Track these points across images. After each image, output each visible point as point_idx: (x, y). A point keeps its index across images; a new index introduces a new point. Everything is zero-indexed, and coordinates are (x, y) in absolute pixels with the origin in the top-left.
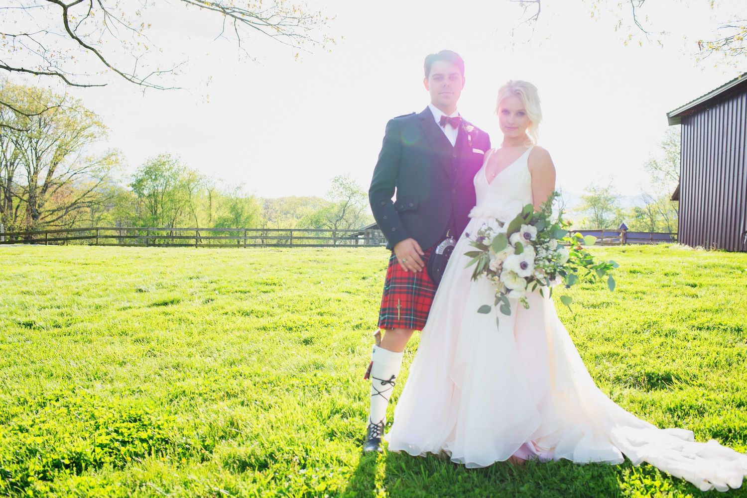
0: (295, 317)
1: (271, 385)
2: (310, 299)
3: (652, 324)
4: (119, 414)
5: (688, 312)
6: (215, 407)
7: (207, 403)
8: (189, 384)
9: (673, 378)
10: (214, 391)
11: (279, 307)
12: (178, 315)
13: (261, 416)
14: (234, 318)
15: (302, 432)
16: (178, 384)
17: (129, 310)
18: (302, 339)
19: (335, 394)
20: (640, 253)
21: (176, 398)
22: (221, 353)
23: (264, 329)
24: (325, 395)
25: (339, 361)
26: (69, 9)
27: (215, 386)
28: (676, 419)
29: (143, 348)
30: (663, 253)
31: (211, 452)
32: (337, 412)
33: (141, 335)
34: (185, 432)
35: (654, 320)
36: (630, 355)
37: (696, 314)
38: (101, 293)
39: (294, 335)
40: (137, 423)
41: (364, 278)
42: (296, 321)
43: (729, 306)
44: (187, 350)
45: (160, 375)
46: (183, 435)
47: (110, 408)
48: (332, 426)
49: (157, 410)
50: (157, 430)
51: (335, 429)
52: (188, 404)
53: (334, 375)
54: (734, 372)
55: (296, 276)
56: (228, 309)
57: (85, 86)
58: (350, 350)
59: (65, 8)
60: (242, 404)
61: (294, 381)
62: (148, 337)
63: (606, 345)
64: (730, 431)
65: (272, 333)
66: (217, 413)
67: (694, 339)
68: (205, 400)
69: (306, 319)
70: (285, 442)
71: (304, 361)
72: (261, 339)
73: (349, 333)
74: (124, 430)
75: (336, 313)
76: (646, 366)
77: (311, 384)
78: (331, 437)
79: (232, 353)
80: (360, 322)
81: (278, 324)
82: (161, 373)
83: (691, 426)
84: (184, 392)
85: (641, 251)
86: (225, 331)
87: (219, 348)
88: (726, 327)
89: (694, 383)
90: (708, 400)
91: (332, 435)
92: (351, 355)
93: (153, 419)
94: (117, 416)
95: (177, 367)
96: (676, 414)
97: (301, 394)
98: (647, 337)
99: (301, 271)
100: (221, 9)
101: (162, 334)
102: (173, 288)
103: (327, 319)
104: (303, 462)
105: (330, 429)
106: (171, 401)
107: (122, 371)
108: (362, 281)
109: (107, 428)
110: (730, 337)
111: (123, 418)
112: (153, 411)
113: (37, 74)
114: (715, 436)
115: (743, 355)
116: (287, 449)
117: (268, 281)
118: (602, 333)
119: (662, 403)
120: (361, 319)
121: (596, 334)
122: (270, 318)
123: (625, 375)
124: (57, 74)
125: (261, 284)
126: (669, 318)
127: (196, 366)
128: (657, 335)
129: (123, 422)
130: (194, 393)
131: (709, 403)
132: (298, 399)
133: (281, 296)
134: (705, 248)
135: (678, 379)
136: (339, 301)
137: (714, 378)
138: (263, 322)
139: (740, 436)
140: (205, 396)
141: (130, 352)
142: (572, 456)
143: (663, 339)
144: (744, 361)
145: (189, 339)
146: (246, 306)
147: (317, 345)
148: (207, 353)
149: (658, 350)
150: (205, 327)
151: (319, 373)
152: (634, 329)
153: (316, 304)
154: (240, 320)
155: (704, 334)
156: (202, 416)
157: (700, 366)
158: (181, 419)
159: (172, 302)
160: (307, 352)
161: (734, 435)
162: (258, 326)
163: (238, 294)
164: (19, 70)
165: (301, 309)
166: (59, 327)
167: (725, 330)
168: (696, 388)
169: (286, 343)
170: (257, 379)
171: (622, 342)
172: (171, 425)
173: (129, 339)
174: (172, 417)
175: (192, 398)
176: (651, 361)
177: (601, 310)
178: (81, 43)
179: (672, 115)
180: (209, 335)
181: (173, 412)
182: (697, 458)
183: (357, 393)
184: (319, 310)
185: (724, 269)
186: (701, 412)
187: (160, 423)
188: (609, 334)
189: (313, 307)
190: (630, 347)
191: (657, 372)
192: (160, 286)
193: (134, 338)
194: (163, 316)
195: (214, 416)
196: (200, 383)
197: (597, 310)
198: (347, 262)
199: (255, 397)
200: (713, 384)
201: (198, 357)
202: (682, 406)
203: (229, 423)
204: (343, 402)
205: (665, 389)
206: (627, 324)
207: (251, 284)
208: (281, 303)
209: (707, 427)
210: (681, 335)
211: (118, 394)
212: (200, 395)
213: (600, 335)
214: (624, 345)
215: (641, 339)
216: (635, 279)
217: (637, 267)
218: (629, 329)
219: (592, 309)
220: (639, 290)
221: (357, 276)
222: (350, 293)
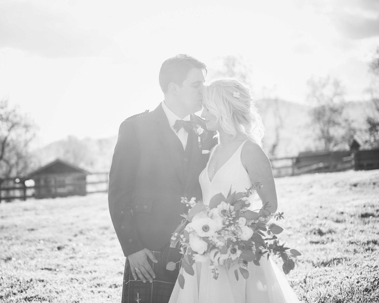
2: (9, 282)
20: (372, 186)
41: (59, 248)
75: (45, 296)
85: (374, 184)
108: (58, 252)
118: (333, 296)
121: (328, 297)
136: (43, 281)
152: (365, 287)
177: (332, 268)
184: (24, 295)
188: (340, 296)
197: (327, 268)
198: (31, 227)
206: (358, 282)
213: (332, 298)
215: (371, 297)
216: (367, 225)
217: (369, 208)
218: (360, 288)
219: (323, 268)
220: (371, 240)
221: (51, 245)
222: (50, 270)
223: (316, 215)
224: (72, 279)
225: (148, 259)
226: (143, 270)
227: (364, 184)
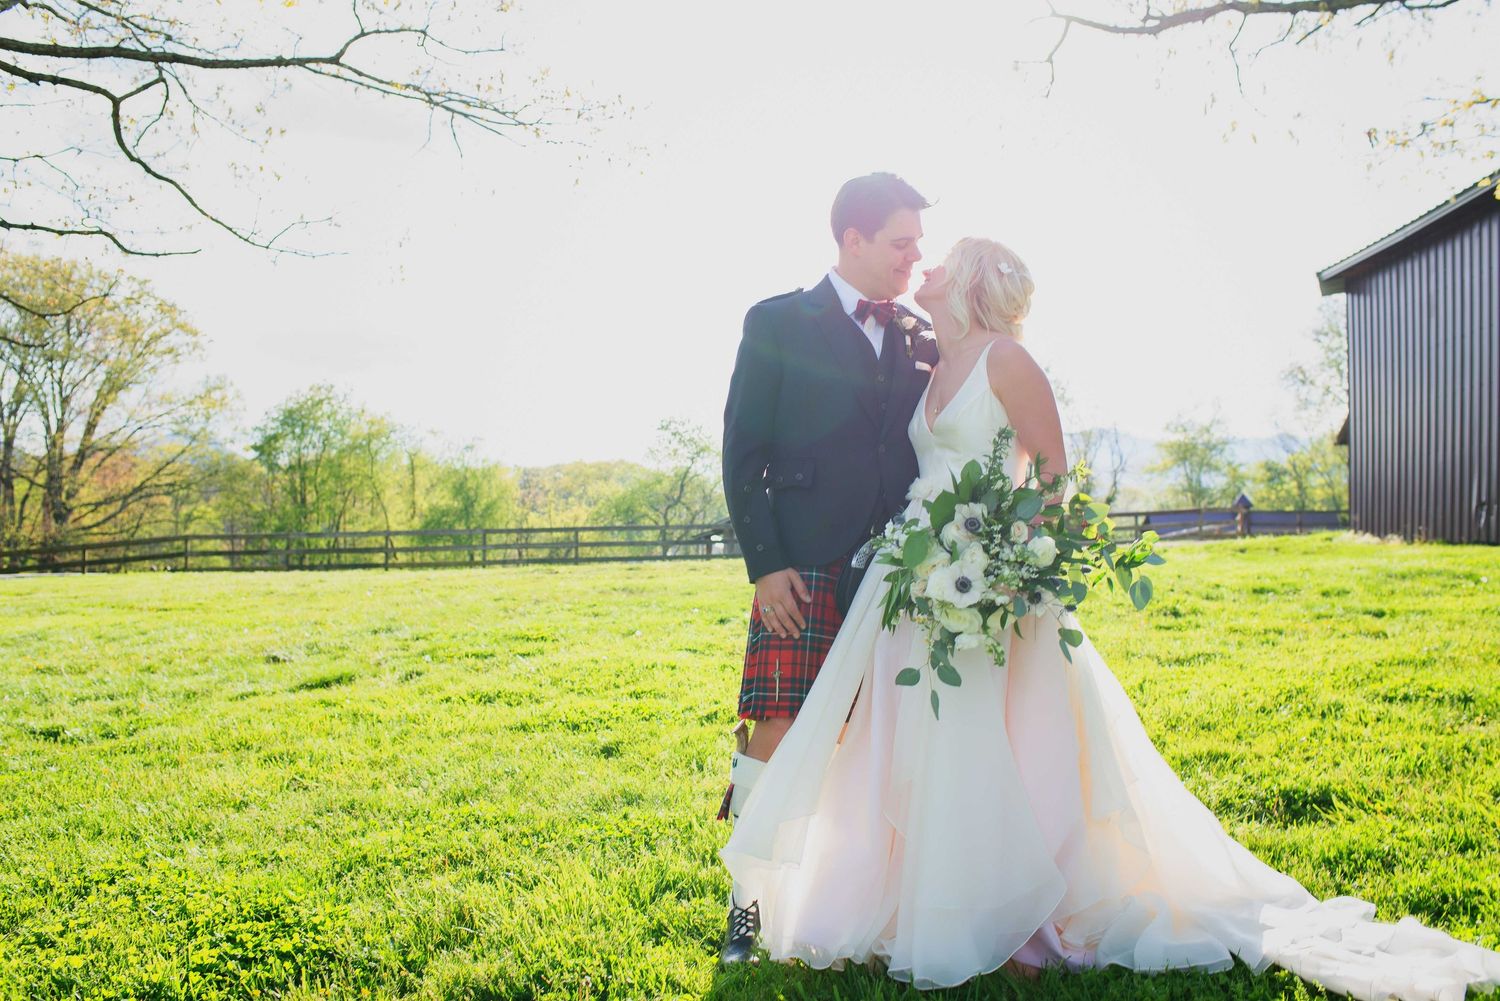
0: (585, 703)
1: (537, 839)
2: (614, 667)
3: (1294, 693)
4: (235, 906)
5: (1367, 666)
6: (426, 885)
7: (411, 878)
8: (374, 843)
9: (1334, 799)
10: (424, 855)
11: (554, 683)
12: (349, 706)
13: (518, 902)
14: (462, 709)
15: (600, 930)
16: (353, 842)
17: (252, 699)
18: (599, 747)
19: (665, 852)
20: (1273, 553)
21: (349, 871)
22: (438, 779)
23: (524, 728)
24: (646, 857)
25: (671, 788)
26: (123, 105)
27: (426, 845)
28: (1338, 878)
29: (283, 772)
30: (1320, 551)
31: (420, 975)
32: (668, 887)
33: (278, 748)
34: (368, 937)
35: (1300, 685)
36: (1250, 756)
37: (1383, 670)
38: (196, 667)
39: (581, 739)
40: (273, 923)
41: (722, 621)
42: (586, 711)
43: (1448, 653)
44: (369, 775)
45: (316, 826)
46: (364, 943)
47: (217, 895)
48: (659, 915)
49: (311, 894)
50: (311, 934)
51: (665, 922)
52: (373, 882)
53: (663, 815)
54: (1456, 783)
55: (585, 622)
56: (451, 690)
57: (157, 255)
58: (694, 766)
59: (116, 102)
60: (481, 877)
61: (584, 829)
62: (291, 752)
63: (1203, 739)
64: (1445, 899)
65: (539, 736)
66: (430, 897)
67: (1378, 720)
68: (407, 873)
69: (607, 706)
70: (566, 951)
71: (605, 790)
72: (517, 748)
73: (694, 730)
74: (246, 937)
75: (667, 691)
76: (1281, 777)
77: (617, 834)
78: (658, 938)
79: (461, 777)
80: (714, 708)
81: (551, 718)
82: (318, 822)
83: (1368, 891)
84: (365, 857)
85: (1276, 549)
86: (445, 735)
87: (432, 770)
88: (1441, 695)
89: (1377, 807)
90: (1403, 839)
91: (658, 934)
92: (697, 775)
93: (304, 912)
94: (232, 909)
95: (350, 809)
96: (1339, 870)
97: (598, 854)
98: (1284, 719)
99: (595, 610)
100: (424, 96)
101: (320, 745)
102: (340, 653)
103: (648, 705)
104: (601, 987)
105: (655, 922)
106: (339, 876)
107: (239, 821)
108: (718, 627)
109: (212, 934)
110: (1448, 713)
111: (245, 913)
112: (303, 897)
113: (61, 233)
114: (1415, 909)
115: (1473, 749)
116: (570, 963)
117: (529, 634)
118: (1195, 715)
119: (1313, 848)
120: (716, 703)
121: (1185, 717)
122: (534, 706)
123: (1241, 797)
124: (100, 232)
125: (517, 638)
126: (1328, 680)
127: (389, 806)
128: (1305, 716)
129: (245, 921)
130: (384, 860)
131: (1404, 845)
132: (592, 864)
133: (556, 662)
134: (1405, 538)
135: (1345, 800)
136: (673, 668)
137: (1416, 797)
138: (522, 714)
139: (1465, 908)
140: (407, 863)
141: (258, 783)
142: (1132, 957)
143: (1316, 723)
144: (1475, 760)
145: (373, 754)
146: (486, 684)
147: (630, 756)
148: (410, 779)
149: (1306, 744)
150: (404, 728)
151: (634, 812)
152: (1259, 705)
153: (628, 675)
154: (474, 712)
155: (1398, 710)
156: (400, 904)
157: (1390, 774)
158: (359, 912)
159: (339, 681)
160: (610, 773)
161: (1454, 906)
162: (511, 722)
163: (472, 661)
164: (25, 227)
165: (594, 686)
166: (114, 736)
167: (1440, 701)
168: (1380, 817)
169: (565, 754)
170: (510, 828)
171: (1236, 731)
172: (339, 923)
173: (253, 756)
174: (340, 908)
175: (382, 870)
176: (1292, 767)
177: (1194, 669)
178: (148, 170)
179: (1327, 275)
180: (414, 743)
181: (344, 898)
182: (1378, 954)
183: (709, 848)
184: (632, 688)
185: (1440, 580)
186: (1388, 864)
187: (316, 920)
188: (1210, 716)
189: (620, 681)
190: (1250, 740)
191: (1302, 787)
192: (312, 649)
193: (263, 754)
194: (321, 709)
195: (425, 902)
196: (396, 840)
197: (1185, 668)
198: (688, 590)
199: (507, 862)
200: (1415, 809)
201: (391, 787)
202: (1351, 853)
203: (454, 916)
204: (679, 866)
205: (1319, 822)
206: (1245, 695)
207: (495, 641)
208: (557, 676)
209: (1401, 892)
210: (1351, 712)
211: (232, 867)
212: (397, 862)
213: (1192, 719)
214: (1239, 737)
215: (1274, 723)
216: (1263, 605)
217: (1268, 580)
218: (1250, 706)
219: (1176, 668)
220: (1270, 627)
221: (709, 616)
222: (695, 651)
223: (1170, 587)
224: (725, 666)
225: (793, 589)
226: (780, 609)
227: (1259, 549)
